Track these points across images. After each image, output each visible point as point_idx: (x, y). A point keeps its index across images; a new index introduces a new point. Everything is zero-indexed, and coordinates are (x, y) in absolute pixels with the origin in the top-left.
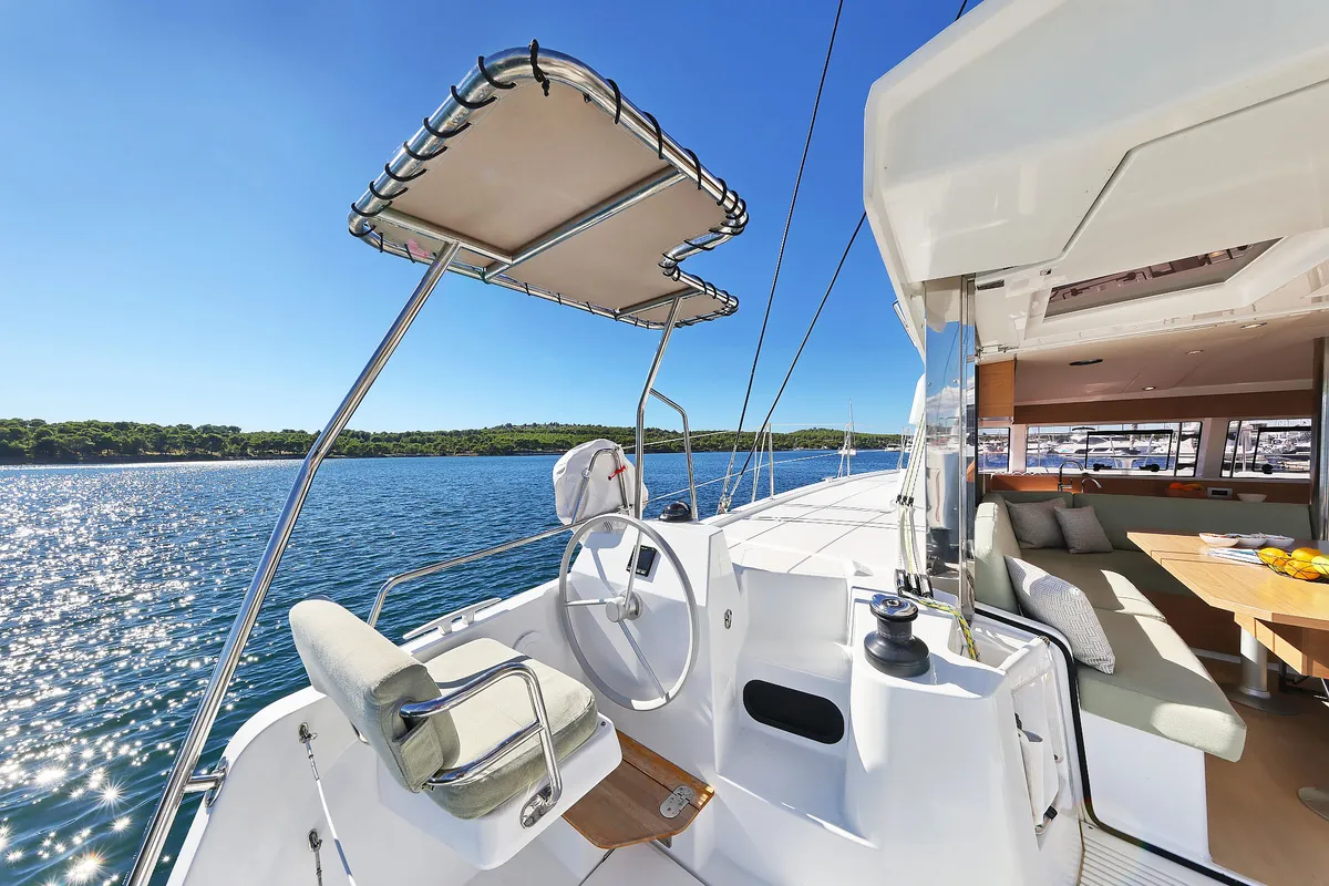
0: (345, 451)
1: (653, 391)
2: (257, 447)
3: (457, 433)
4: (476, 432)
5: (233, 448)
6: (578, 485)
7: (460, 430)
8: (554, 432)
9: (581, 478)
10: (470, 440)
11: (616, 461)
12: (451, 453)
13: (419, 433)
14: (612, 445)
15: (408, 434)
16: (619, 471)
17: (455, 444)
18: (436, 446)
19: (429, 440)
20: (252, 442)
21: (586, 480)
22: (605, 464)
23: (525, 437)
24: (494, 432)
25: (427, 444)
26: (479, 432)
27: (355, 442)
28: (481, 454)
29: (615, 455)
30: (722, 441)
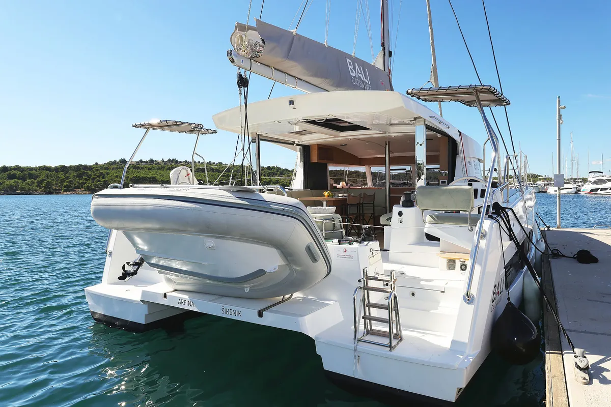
1: (196, 153)
3: (63, 168)
4: (86, 167)
6: (176, 178)
7: (67, 165)
9: (177, 176)
10: (80, 176)
11: (187, 172)
12: (58, 192)
13: (17, 168)
14: (186, 168)
16: (188, 175)
17: (63, 181)
19: (31, 176)
21: (179, 176)
22: (184, 173)
24: (107, 169)
25: (29, 181)
26: (89, 168)
29: (187, 171)
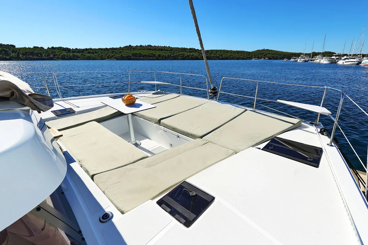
0: (60, 57)
2: (23, 54)
5: (13, 55)
8: (149, 49)
12: (105, 59)
15: (86, 49)
17: (107, 54)
18: (98, 55)
19: (96, 52)
20: (21, 52)
23: (136, 52)
24: (123, 49)
25: (95, 54)
27: (64, 53)
28: (117, 59)
30: (222, 55)
